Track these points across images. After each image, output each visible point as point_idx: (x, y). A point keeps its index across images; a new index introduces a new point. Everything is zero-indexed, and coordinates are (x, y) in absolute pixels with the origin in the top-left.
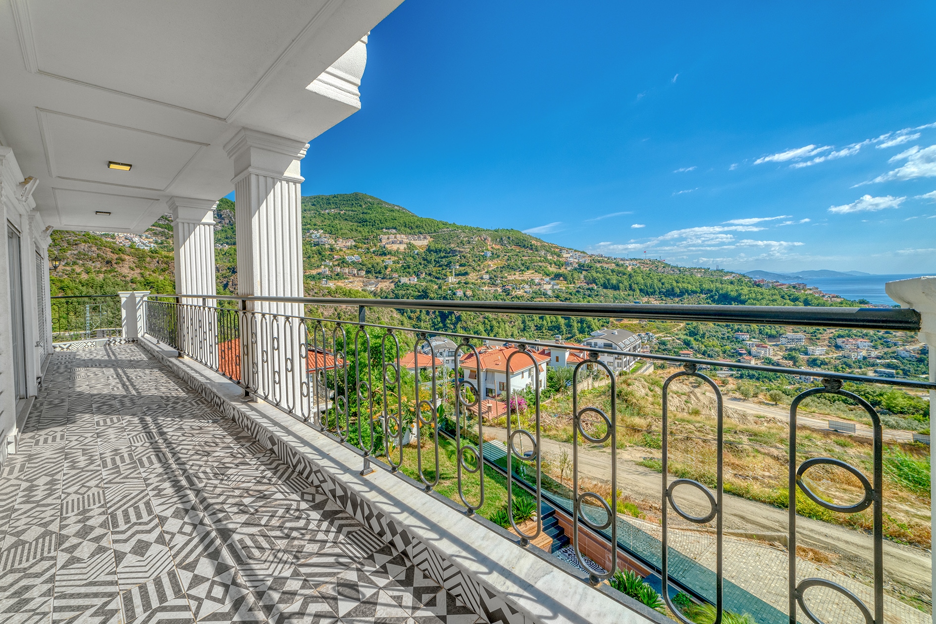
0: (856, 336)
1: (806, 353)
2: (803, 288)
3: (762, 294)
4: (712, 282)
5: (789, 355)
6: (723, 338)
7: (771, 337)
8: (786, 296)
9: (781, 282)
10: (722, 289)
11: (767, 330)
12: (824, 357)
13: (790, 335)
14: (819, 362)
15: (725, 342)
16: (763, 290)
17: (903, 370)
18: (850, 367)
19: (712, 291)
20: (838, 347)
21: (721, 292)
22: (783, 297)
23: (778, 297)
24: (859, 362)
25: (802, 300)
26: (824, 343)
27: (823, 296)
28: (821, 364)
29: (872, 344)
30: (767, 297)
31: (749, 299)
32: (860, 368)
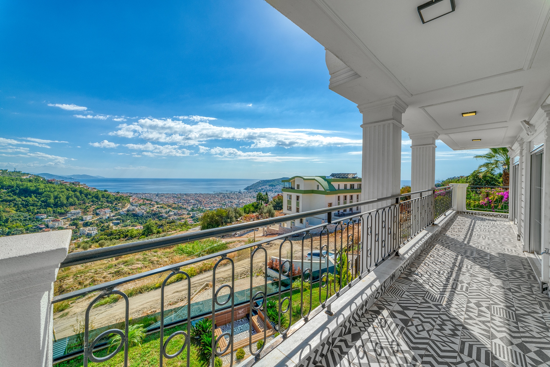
0: (104, 207)
1: (82, 220)
2: (78, 185)
3: (54, 188)
4: (12, 180)
5: (73, 223)
6: (25, 220)
7: (61, 214)
8: (70, 189)
9: (65, 181)
10: (22, 185)
11: (58, 210)
12: (91, 220)
13: (73, 211)
14: (89, 224)
15: (27, 223)
16: (54, 185)
17: (122, 220)
18: (103, 223)
19: (13, 187)
20: (97, 214)
21: (21, 187)
22: (67, 190)
23: (64, 190)
24: (106, 219)
25: (78, 191)
26: (91, 213)
27: (88, 188)
28: (90, 224)
29: (111, 210)
30: (58, 190)
31: (45, 191)
32: (107, 223)
